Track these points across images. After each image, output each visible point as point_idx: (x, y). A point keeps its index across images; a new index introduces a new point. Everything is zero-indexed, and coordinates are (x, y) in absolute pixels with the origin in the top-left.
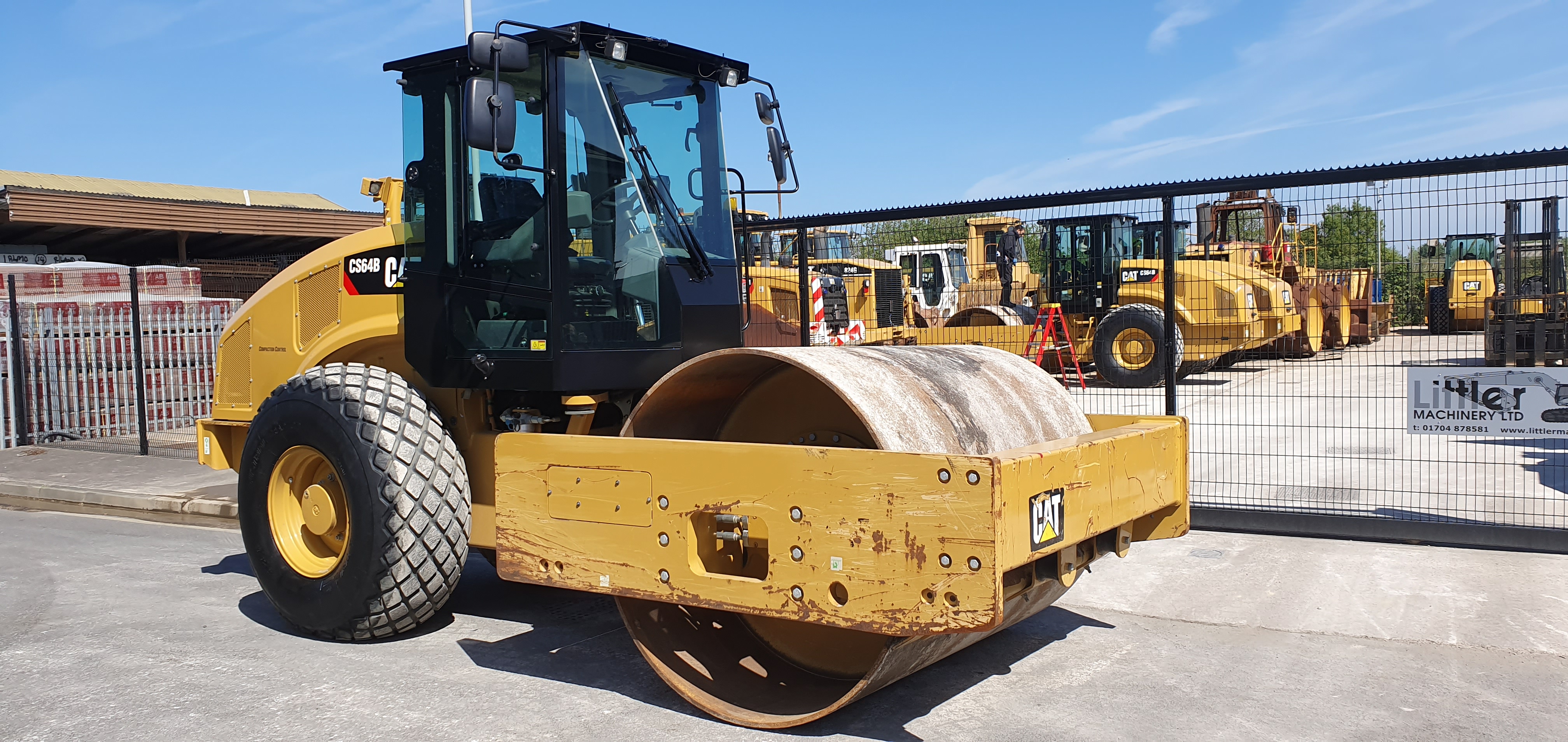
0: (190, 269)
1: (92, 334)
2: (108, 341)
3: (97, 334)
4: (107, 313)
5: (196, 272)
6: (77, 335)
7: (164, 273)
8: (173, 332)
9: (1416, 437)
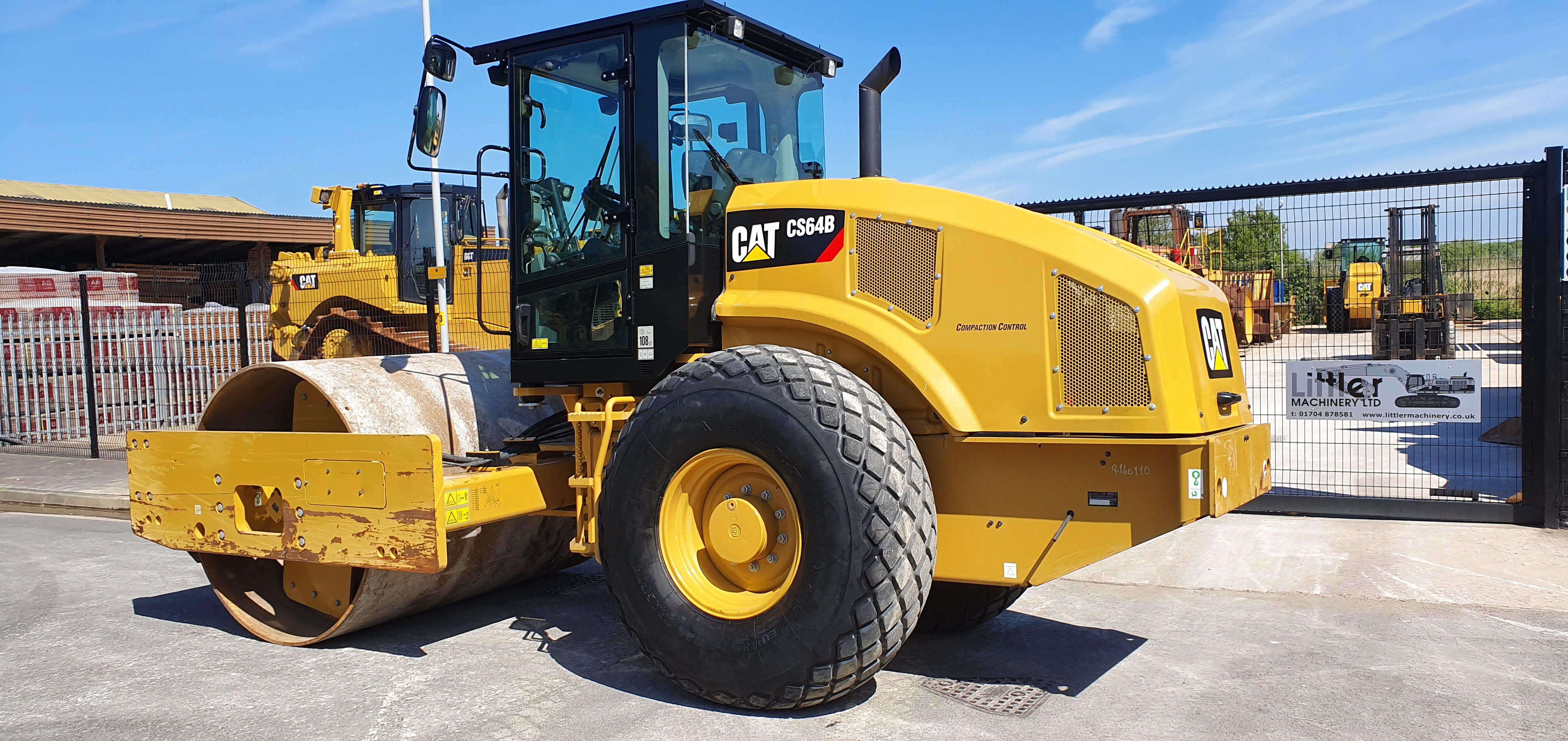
0: (127, 274)
1: (32, 340)
2: (48, 347)
3: (37, 340)
4: (47, 319)
5: (133, 278)
6: (17, 341)
7: (100, 279)
8: (114, 337)
9: (1294, 421)
